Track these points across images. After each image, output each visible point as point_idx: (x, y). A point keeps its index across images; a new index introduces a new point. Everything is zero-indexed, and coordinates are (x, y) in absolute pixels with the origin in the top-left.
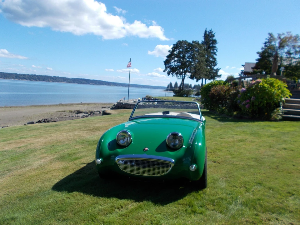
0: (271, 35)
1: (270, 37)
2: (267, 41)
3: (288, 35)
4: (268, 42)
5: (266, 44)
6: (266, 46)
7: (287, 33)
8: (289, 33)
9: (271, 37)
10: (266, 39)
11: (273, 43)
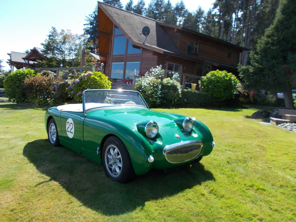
0: (54, 29)
1: (53, 31)
2: (51, 34)
3: (68, 33)
4: (52, 36)
5: (50, 37)
6: (50, 39)
7: (68, 30)
8: (69, 31)
9: (55, 31)
10: (50, 32)
11: (56, 38)
